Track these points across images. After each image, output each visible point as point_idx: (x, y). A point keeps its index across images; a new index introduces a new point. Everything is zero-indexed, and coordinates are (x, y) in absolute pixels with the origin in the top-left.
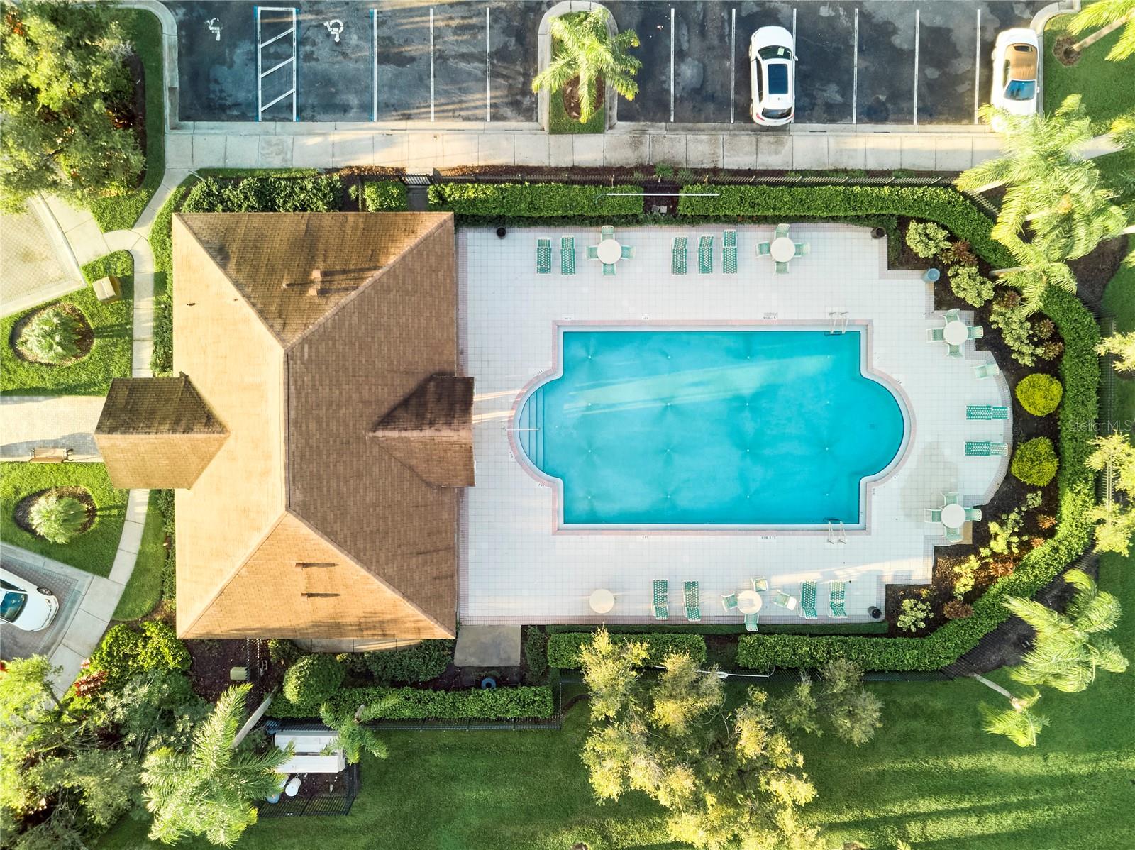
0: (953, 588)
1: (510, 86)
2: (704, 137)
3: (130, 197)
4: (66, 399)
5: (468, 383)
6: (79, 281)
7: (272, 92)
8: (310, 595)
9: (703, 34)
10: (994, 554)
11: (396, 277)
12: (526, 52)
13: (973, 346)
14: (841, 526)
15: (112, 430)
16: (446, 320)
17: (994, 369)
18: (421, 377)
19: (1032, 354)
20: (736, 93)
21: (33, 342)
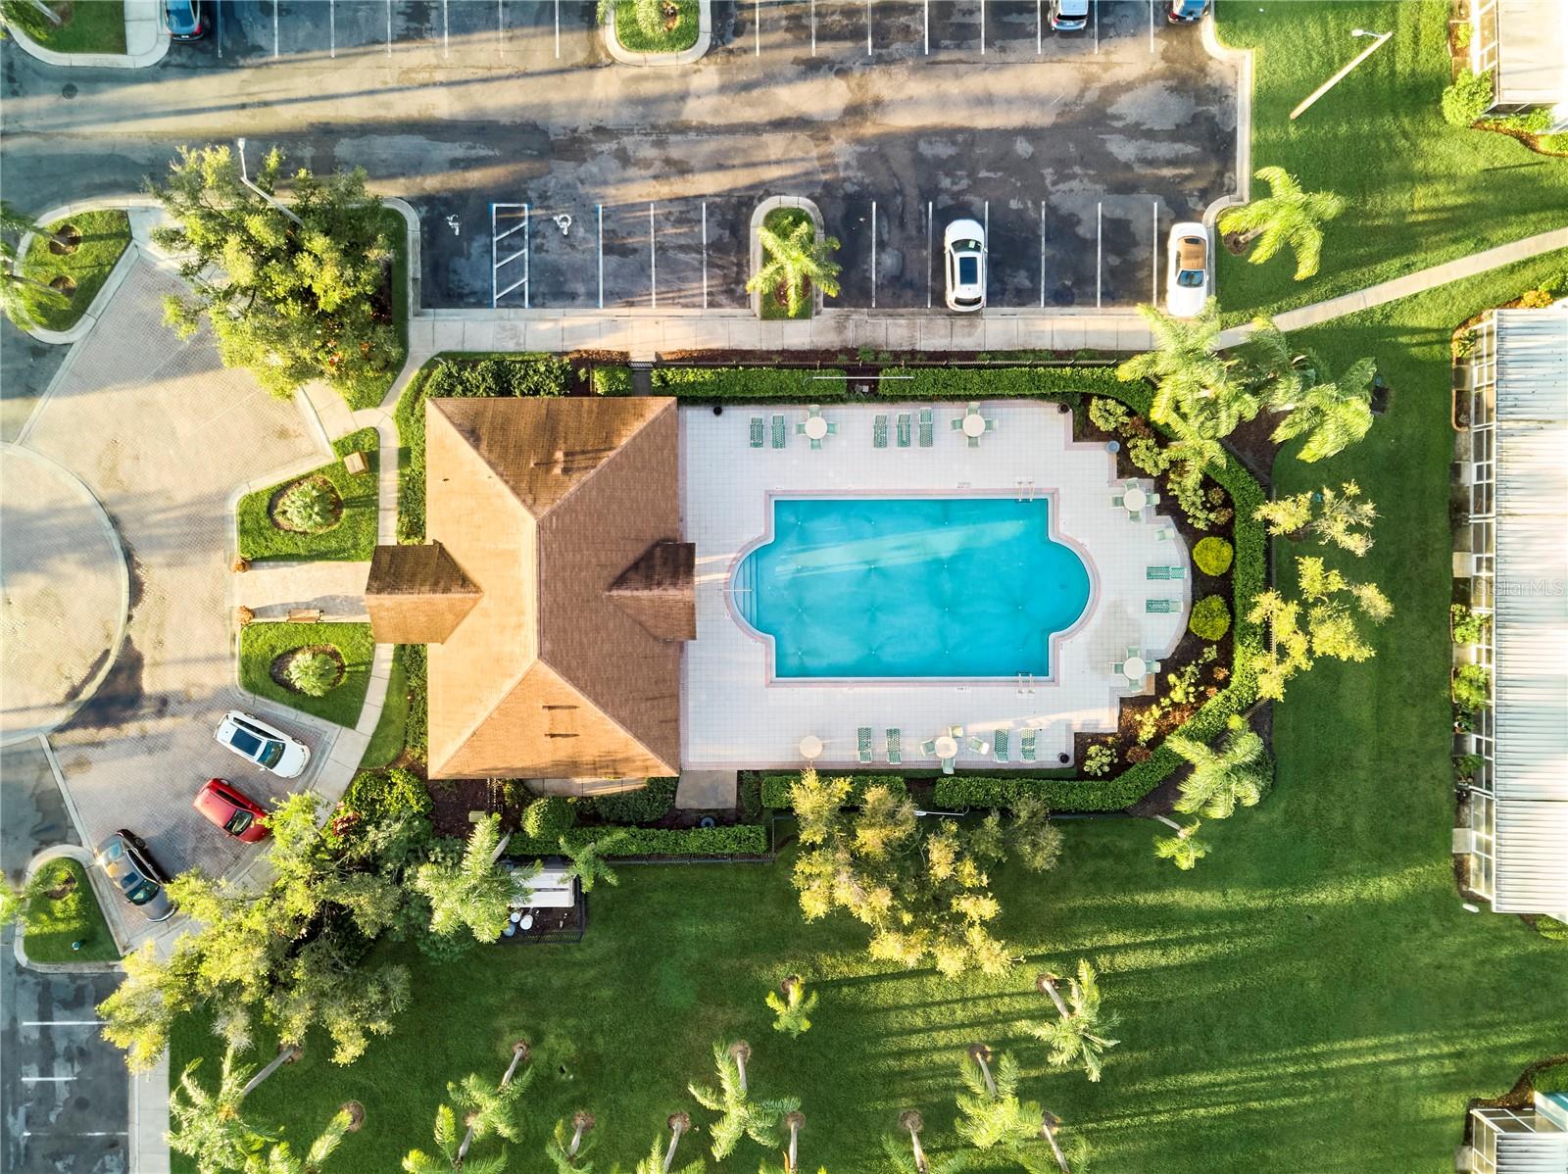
0: (1137, 736)
1: (725, 276)
2: (903, 322)
3: (376, 379)
4: (318, 564)
5: (690, 549)
6: (330, 456)
7: (506, 281)
8: (552, 736)
9: (902, 225)
10: (1175, 705)
11: (628, 457)
12: (740, 242)
13: (1154, 512)
14: (1031, 678)
15: (379, 591)
16: (670, 492)
17: (1172, 532)
18: (649, 543)
19: (1207, 519)
20: (933, 279)
21: (295, 513)
